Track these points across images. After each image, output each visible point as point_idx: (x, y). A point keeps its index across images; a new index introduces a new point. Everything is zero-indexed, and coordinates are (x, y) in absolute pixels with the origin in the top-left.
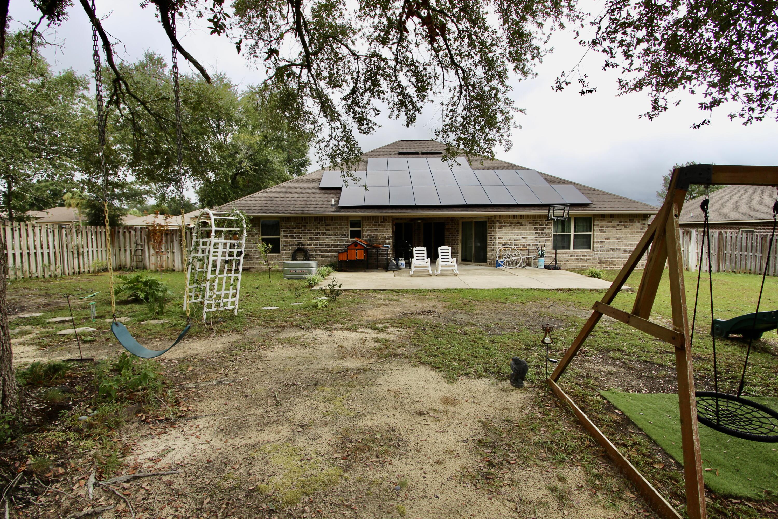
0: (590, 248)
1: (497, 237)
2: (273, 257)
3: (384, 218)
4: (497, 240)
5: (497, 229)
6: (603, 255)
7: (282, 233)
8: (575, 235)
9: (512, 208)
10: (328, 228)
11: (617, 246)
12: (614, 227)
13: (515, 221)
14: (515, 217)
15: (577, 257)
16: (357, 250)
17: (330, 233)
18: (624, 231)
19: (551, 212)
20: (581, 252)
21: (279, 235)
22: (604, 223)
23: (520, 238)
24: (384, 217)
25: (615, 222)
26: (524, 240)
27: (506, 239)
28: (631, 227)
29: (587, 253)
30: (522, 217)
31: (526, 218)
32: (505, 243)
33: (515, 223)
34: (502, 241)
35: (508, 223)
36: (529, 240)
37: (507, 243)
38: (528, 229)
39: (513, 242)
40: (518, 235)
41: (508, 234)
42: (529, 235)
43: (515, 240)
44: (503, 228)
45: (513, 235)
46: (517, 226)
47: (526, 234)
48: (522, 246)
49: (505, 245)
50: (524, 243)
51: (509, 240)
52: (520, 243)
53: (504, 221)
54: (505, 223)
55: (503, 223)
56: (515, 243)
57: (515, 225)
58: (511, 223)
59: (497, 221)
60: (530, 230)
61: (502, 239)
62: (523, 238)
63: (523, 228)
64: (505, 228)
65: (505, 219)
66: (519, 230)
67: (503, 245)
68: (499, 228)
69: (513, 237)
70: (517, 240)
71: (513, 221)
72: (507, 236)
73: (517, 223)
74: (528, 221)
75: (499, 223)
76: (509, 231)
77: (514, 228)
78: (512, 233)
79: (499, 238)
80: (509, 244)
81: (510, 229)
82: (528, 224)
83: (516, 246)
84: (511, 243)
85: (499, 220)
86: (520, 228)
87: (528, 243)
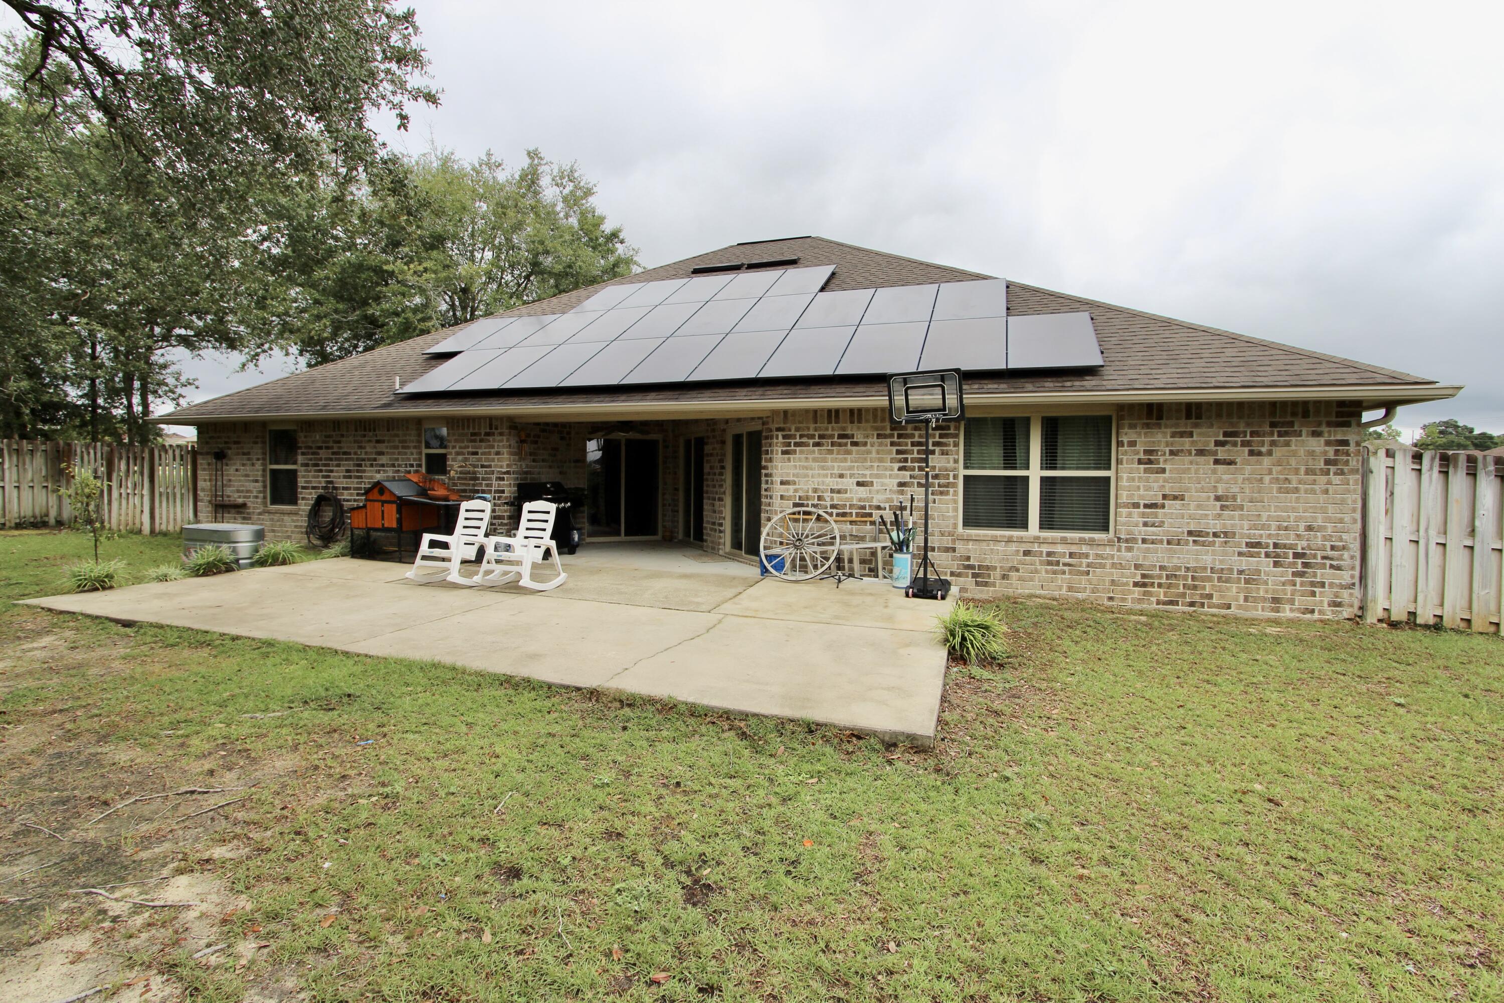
0: (1106, 528)
1: (777, 479)
3: (492, 423)
4: (778, 490)
5: (778, 456)
6: (1159, 556)
7: (300, 459)
8: (1043, 480)
9: (815, 389)
11: (1216, 525)
12: (1201, 453)
13: (834, 430)
14: (833, 415)
15: (1051, 560)
16: (383, 503)
18: (1247, 467)
19: (899, 400)
20: (1064, 541)
21: (295, 463)
22: (1161, 439)
23: (849, 483)
25: (1207, 437)
26: (862, 492)
27: (805, 486)
28: (1278, 452)
29: (1091, 543)
31: (867, 421)
32: (800, 498)
33: (832, 436)
34: (791, 493)
35: (813, 437)
36: (878, 492)
37: (808, 498)
38: (874, 455)
39: (828, 495)
40: (841, 476)
41: (810, 472)
42: (878, 476)
43: (832, 491)
44: (795, 452)
45: (826, 476)
46: (840, 445)
47: (868, 472)
48: (854, 511)
49: (802, 505)
50: (860, 500)
51: (815, 490)
52: (848, 499)
53: (797, 430)
54: (801, 436)
55: (794, 437)
56: (832, 499)
57: (833, 444)
58: (821, 437)
59: (778, 429)
60: (881, 460)
61: (791, 487)
62: (859, 484)
63: (858, 453)
64: (801, 452)
65: (800, 422)
66: (845, 460)
67: (796, 505)
68: (784, 453)
69: (828, 480)
70: (839, 492)
71: (827, 429)
72: (806, 476)
73: (841, 436)
74: (876, 429)
75: (784, 437)
76: (815, 460)
77: (830, 452)
78: (823, 468)
79: (782, 483)
80: (816, 502)
81: (817, 455)
82: (875, 439)
83: (835, 511)
84: (819, 498)
85: (782, 425)
86: (849, 452)
87: (875, 503)
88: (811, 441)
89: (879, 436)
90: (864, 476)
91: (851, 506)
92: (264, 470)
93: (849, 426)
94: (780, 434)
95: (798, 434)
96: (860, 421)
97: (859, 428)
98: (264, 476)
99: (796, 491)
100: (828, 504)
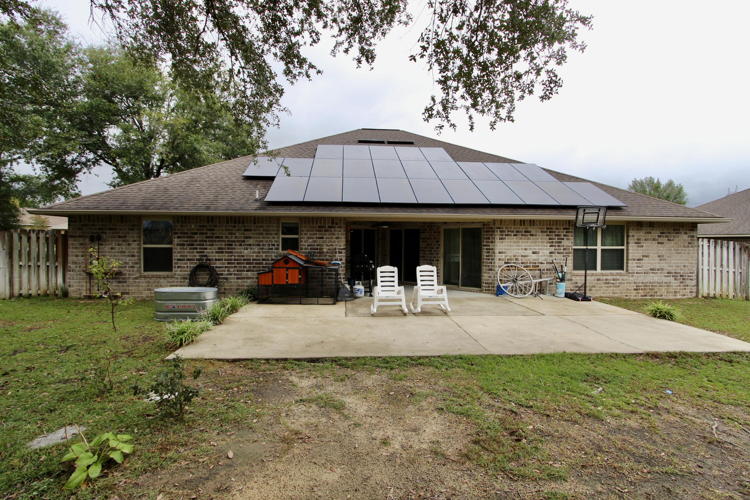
0: (622, 268)
1: (497, 251)
2: (160, 277)
3: (334, 221)
4: (498, 256)
5: (497, 241)
6: (641, 279)
7: (176, 241)
8: (602, 250)
9: (519, 210)
10: (247, 234)
11: (657, 266)
12: (654, 240)
13: (523, 229)
14: (522, 222)
15: (607, 282)
16: (287, 269)
17: (251, 241)
18: (669, 245)
19: (580, 217)
20: (612, 275)
21: (171, 243)
22: (641, 234)
23: (529, 252)
24: (333, 218)
25: (655, 234)
26: (535, 256)
27: (510, 254)
28: (676, 239)
29: (620, 275)
30: (532, 222)
31: (537, 225)
32: (508, 260)
33: (522, 232)
34: (503, 257)
35: (513, 232)
36: (541, 256)
37: (511, 259)
38: (540, 240)
39: (520, 258)
40: (526, 249)
41: (512, 248)
42: (541, 249)
43: (522, 256)
44: (505, 239)
45: (519, 249)
46: (525, 235)
47: (537, 248)
48: (531, 265)
49: (508, 263)
50: (534, 260)
51: (514, 256)
52: (528, 260)
53: (506, 228)
54: (508, 231)
55: (505, 232)
56: (522, 260)
57: (522, 235)
58: (517, 232)
59: (498, 228)
60: (543, 242)
61: (504, 255)
62: (533, 253)
63: (533, 239)
64: (508, 239)
65: (508, 225)
66: (527, 242)
67: (506, 263)
68: (500, 239)
69: (520, 251)
70: (525, 256)
71: (519, 228)
72: (511, 249)
73: (525, 232)
74: (541, 229)
75: (500, 232)
76: (514, 242)
77: (521, 239)
78: (518, 246)
79: (499, 253)
80: (515, 261)
81: (515, 240)
82: (540, 233)
83: (523, 265)
84: (516, 259)
85: (499, 226)
86: (529, 239)
87: (540, 261)
88: (513, 234)
89: (542, 232)
90: (536, 249)
91: (530, 263)
92: (140, 248)
93: (529, 227)
94: (498, 230)
95: (507, 230)
96: (534, 225)
97: (533, 228)
98: (139, 252)
99: (506, 256)
100: (520, 262)
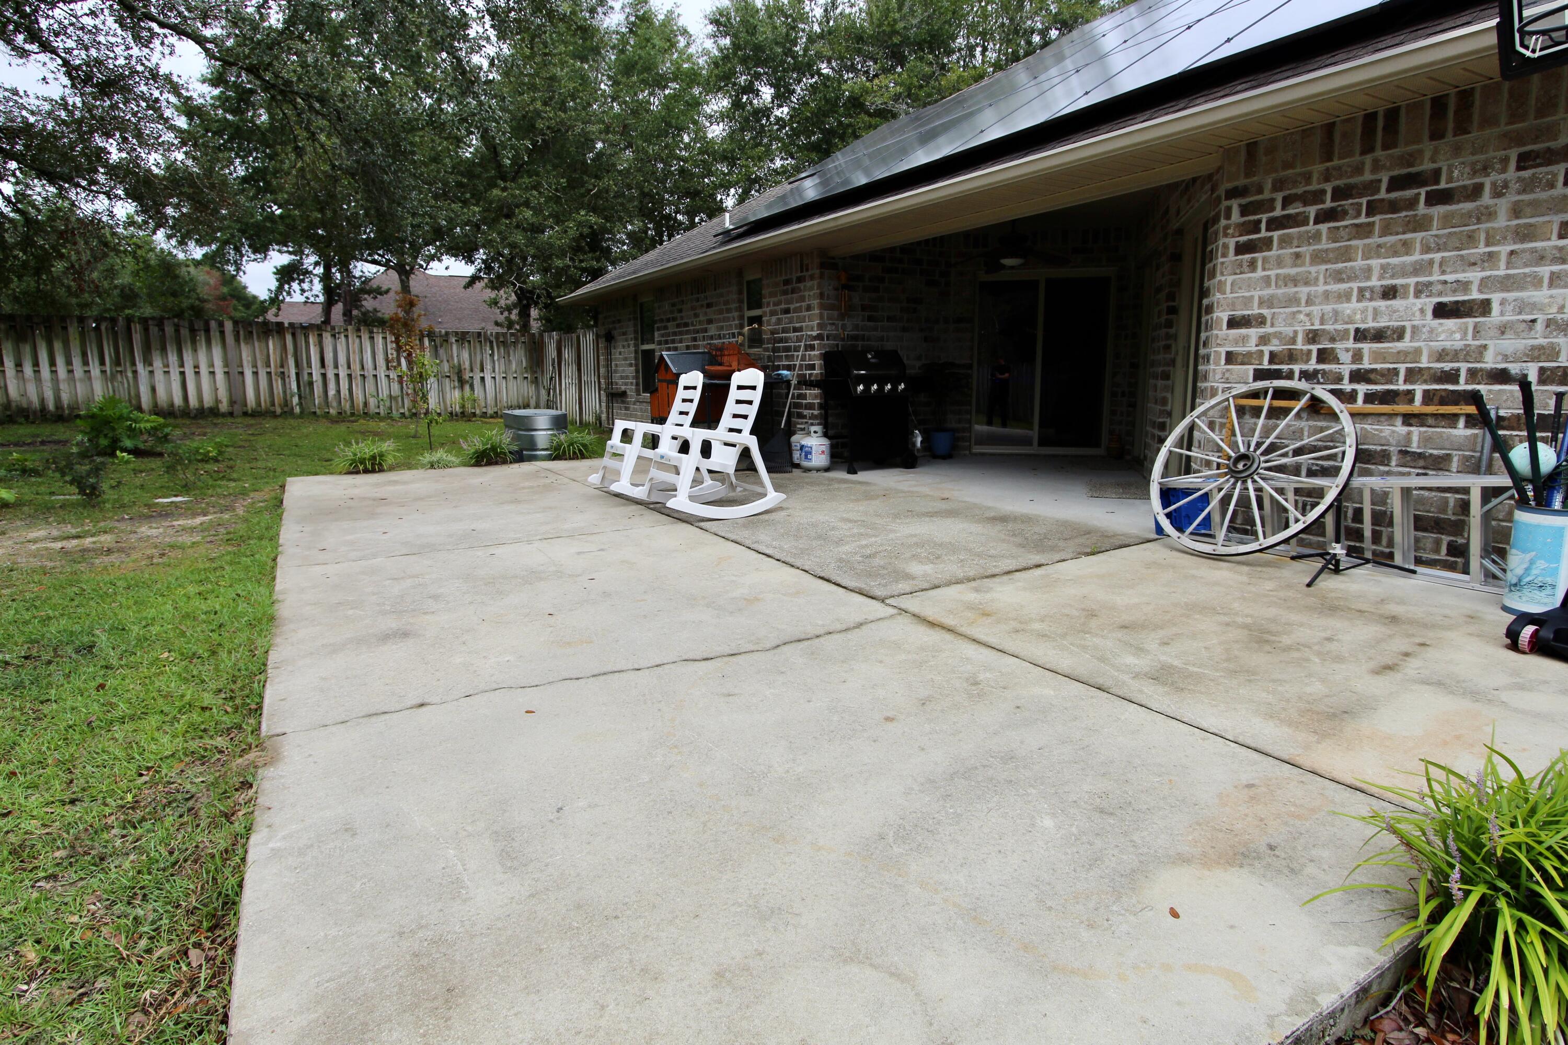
1: (1222, 315)
3: (804, 263)
4: (1223, 340)
5: (1226, 261)
13: (1379, 168)
14: (1380, 129)
23: (1412, 310)
26: (1452, 332)
27: (1289, 326)
30: (1451, 112)
31: (1488, 121)
32: (1273, 357)
33: (1373, 187)
34: (1251, 347)
35: (1317, 197)
36: (1503, 330)
37: (1291, 357)
38: (1502, 221)
39: (1344, 348)
40: (1390, 293)
41: (1303, 291)
42: (1506, 283)
43: (1361, 335)
44: (1267, 244)
45: (1346, 296)
46: (1393, 207)
47: (1474, 276)
48: (1419, 389)
49: (1277, 375)
50: (1441, 356)
51: (1313, 337)
52: (1402, 356)
53: (1278, 186)
54: (1286, 202)
55: (1269, 205)
56: (1357, 356)
57: (1372, 209)
58: (1339, 194)
59: (1232, 194)
60: (1525, 234)
61: (1253, 333)
62: (1441, 311)
63: (1446, 221)
64: (1285, 242)
65: (1287, 165)
66: (1407, 247)
67: (1260, 375)
68: (1241, 249)
69: (1351, 307)
70: (1379, 336)
71: (1359, 170)
72: (1293, 300)
73: (1396, 184)
74: (1517, 139)
75: (1244, 211)
76: (1318, 258)
77: (1363, 231)
78: (1338, 277)
79: (1233, 323)
80: (1312, 365)
81: (1324, 244)
82: (1511, 173)
83: (1362, 389)
84: (1324, 356)
85: (1241, 182)
86: (1420, 225)
87: (1490, 362)
88: (1312, 211)
89: (1524, 162)
90: (1465, 286)
91: (1412, 376)
92: (636, 352)
93: (1428, 147)
94: (1235, 205)
95: (1279, 197)
96: (1462, 128)
97: (1457, 150)
98: (636, 359)
99: (1264, 340)
100: (1346, 370)
